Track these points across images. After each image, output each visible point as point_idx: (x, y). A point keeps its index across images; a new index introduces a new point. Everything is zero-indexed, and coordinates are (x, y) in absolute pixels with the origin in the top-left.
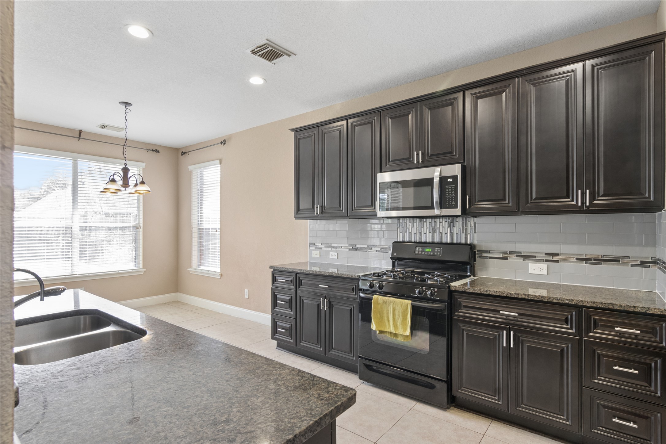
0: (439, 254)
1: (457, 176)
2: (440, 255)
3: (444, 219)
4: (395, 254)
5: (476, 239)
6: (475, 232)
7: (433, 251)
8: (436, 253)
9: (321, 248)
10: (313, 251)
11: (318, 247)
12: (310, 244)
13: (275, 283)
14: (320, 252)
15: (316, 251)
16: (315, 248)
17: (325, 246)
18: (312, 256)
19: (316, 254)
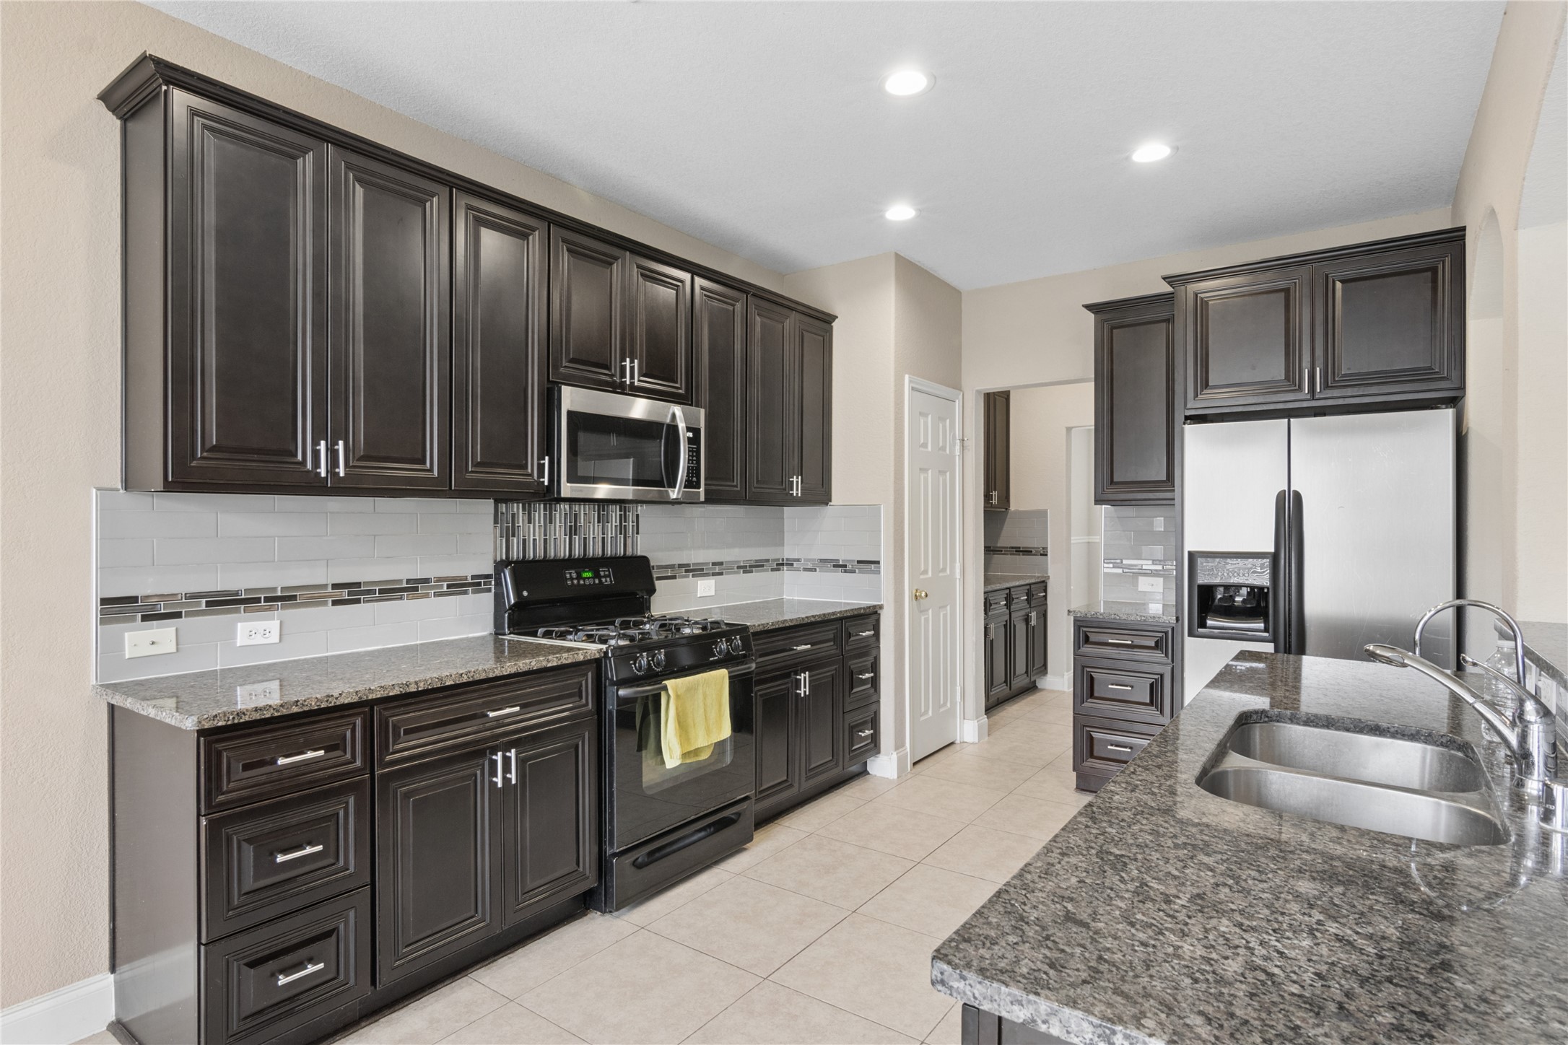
0: (608, 579)
1: (699, 430)
2: (611, 581)
3: (582, 506)
4: (525, 593)
5: (642, 546)
6: (638, 533)
7: (597, 575)
8: (603, 580)
9: (178, 615)
10: (126, 634)
11: (162, 611)
12: (104, 601)
13: (225, 788)
14: (177, 630)
15: (153, 629)
16: (145, 618)
17: (207, 602)
18: (125, 654)
19: (153, 643)
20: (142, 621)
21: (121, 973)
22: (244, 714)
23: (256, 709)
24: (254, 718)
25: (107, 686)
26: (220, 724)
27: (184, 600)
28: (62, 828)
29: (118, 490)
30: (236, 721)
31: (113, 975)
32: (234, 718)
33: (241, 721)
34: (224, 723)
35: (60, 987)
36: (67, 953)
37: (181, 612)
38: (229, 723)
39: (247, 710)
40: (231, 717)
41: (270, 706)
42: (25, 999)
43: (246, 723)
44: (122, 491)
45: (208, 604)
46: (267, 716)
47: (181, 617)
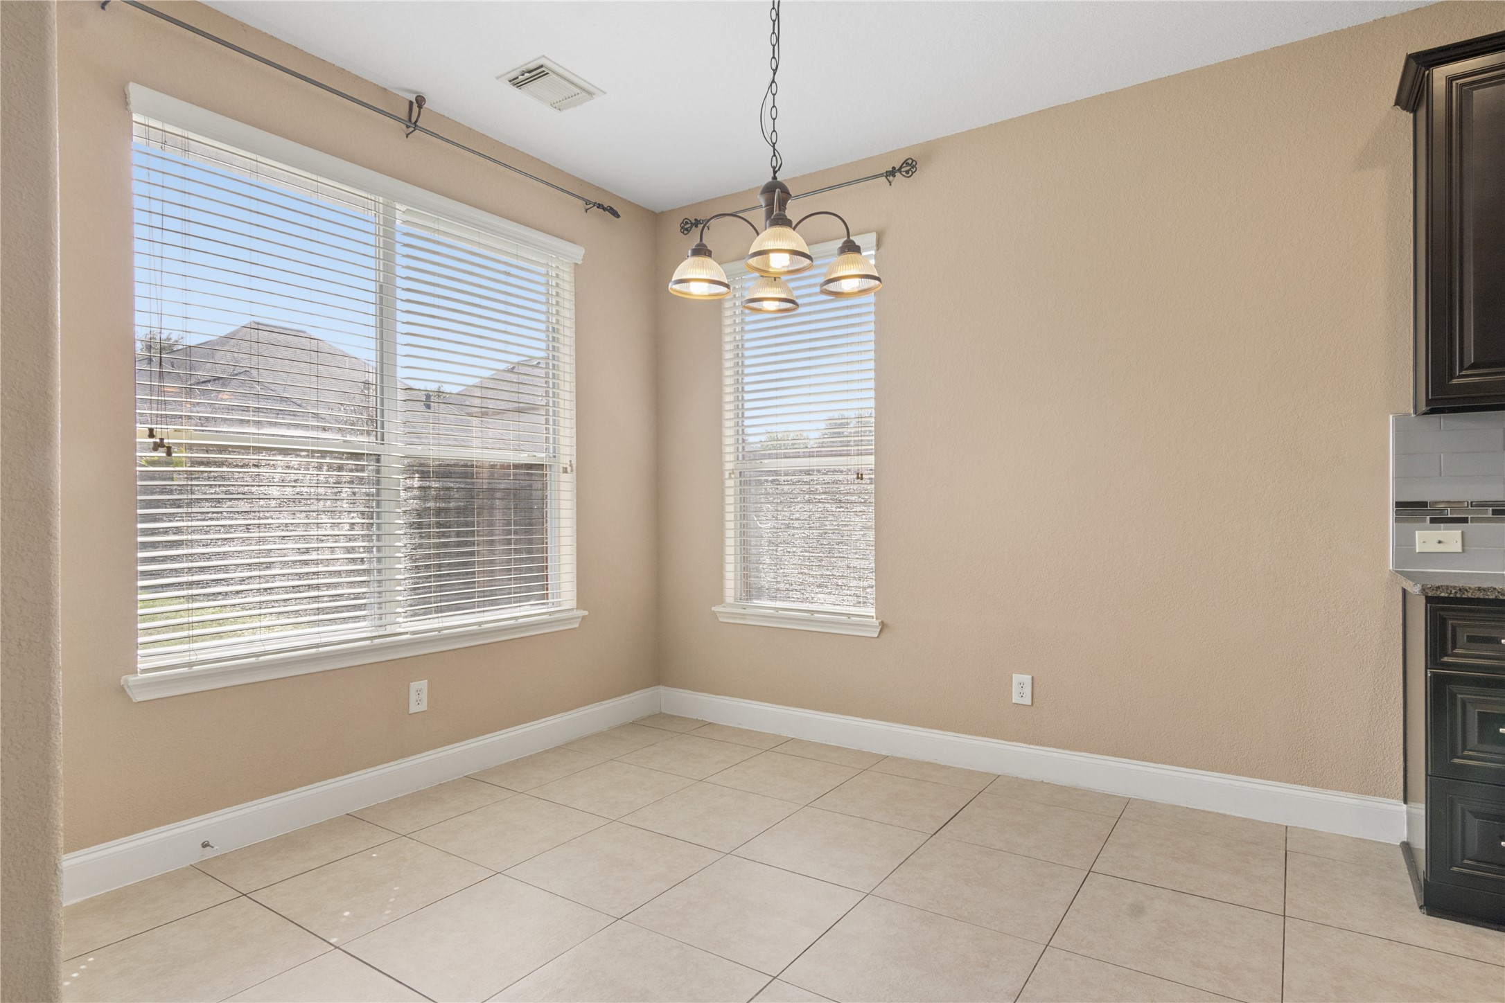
9: (1465, 520)
10: (1417, 532)
11: (1449, 516)
12: (1399, 504)
13: (1450, 652)
14: (1462, 532)
15: (1441, 530)
16: (1433, 521)
17: (1493, 510)
18: (1415, 549)
19: (1440, 542)
20: (1431, 523)
21: (1411, 807)
22: (1466, 590)
23: (1479, 589)
24: (1477, 596)
25: (1401, 573)
26: (1443, 595)
27: (1470, 508)
28: (1368, 675)
29: (1410, 414)
30: (1458, 595)
31: (1405, 805)
32: (1456, 593)
33: (1464, 596)
34: (1446, 595)
35: (1366, 794)
36: (1371, 772)
37: (1468, 518)
38: (1452, 596)
39: (1470, 588)
40: (1453, 591)
41: (1495, 589)
42: (1342, 791)
43: (1469, 599)
44: (1413, 416)
45: (1494, 512)
46: (1491, 597)
47: (1467, 522)
